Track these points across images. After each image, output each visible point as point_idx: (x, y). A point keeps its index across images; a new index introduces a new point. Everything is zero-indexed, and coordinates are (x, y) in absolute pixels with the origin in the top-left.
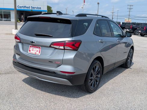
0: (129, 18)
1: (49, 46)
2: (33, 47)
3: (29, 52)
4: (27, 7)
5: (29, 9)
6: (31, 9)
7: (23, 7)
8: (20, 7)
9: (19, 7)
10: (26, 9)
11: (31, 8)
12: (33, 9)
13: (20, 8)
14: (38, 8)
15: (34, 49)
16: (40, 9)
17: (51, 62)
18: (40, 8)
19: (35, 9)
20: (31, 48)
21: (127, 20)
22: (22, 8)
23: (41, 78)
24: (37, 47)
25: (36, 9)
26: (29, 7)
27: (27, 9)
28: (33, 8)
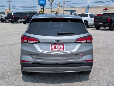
0: (9, 8)
1: (75, 42)
2: (54, 45)
3: (51, 50)
15: (56, 47)
17: (77, 55)
20: (52, 46)
21: (7, 10)
23: (66, 71)
24: (60, 45)
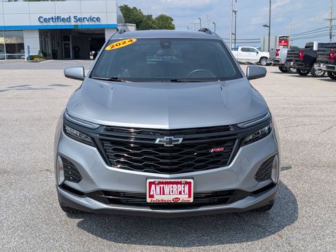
4: (63, 20)
5: (67, 24)
6: (73, 23)
7: (52, 18)
8: (45, 20)
9: (42, 20)
10: (60, 24)
11: (73, 20)
12: (79, 23)
13: (45, 24)
14: (91, 19)
16: (97, 23)
18: (98, 19)
19: (83, 24)
22: (52, 24)
25: (86, 23)
26: (70, 18)
27: (63, 24)
28: (80, 20)
